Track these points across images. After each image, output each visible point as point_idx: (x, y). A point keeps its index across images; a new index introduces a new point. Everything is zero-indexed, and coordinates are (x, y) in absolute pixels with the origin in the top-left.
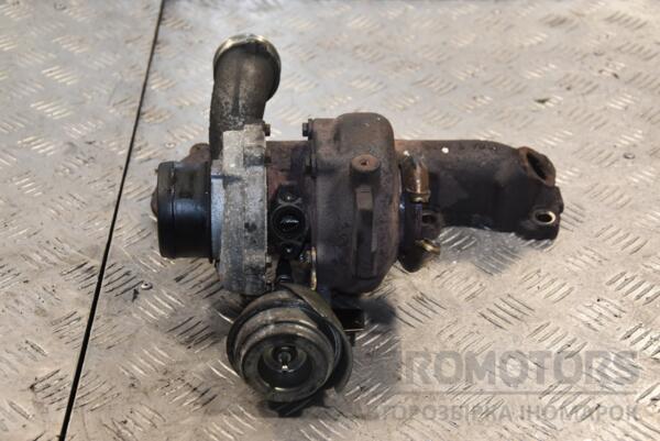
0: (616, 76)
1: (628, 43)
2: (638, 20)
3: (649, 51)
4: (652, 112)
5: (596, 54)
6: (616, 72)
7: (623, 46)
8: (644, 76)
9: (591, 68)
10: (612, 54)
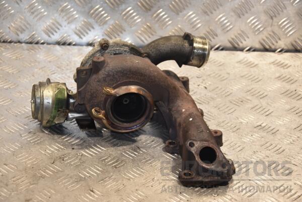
0: (206, 88)
1: (214, 73)
2: (221, 62)
3: (223, 77)
4: (221, 106)
5: (198, 77)
6: (206, 86)
7: (211, 74)
8: (220, 88)
9: (194, 84)
10: (205, 78)
